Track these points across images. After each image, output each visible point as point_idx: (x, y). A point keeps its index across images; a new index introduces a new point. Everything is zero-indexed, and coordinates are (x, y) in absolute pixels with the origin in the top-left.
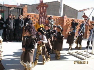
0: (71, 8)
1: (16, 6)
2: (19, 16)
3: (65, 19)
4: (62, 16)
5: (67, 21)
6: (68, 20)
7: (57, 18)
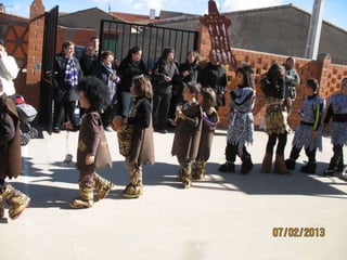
0: (337, 29)
1: (148, 18)
2: (188, 54)
3: (324, 69)
4: (315, 58)
5: (330, 76)
6: (335, 72)
7: (301, 66)
